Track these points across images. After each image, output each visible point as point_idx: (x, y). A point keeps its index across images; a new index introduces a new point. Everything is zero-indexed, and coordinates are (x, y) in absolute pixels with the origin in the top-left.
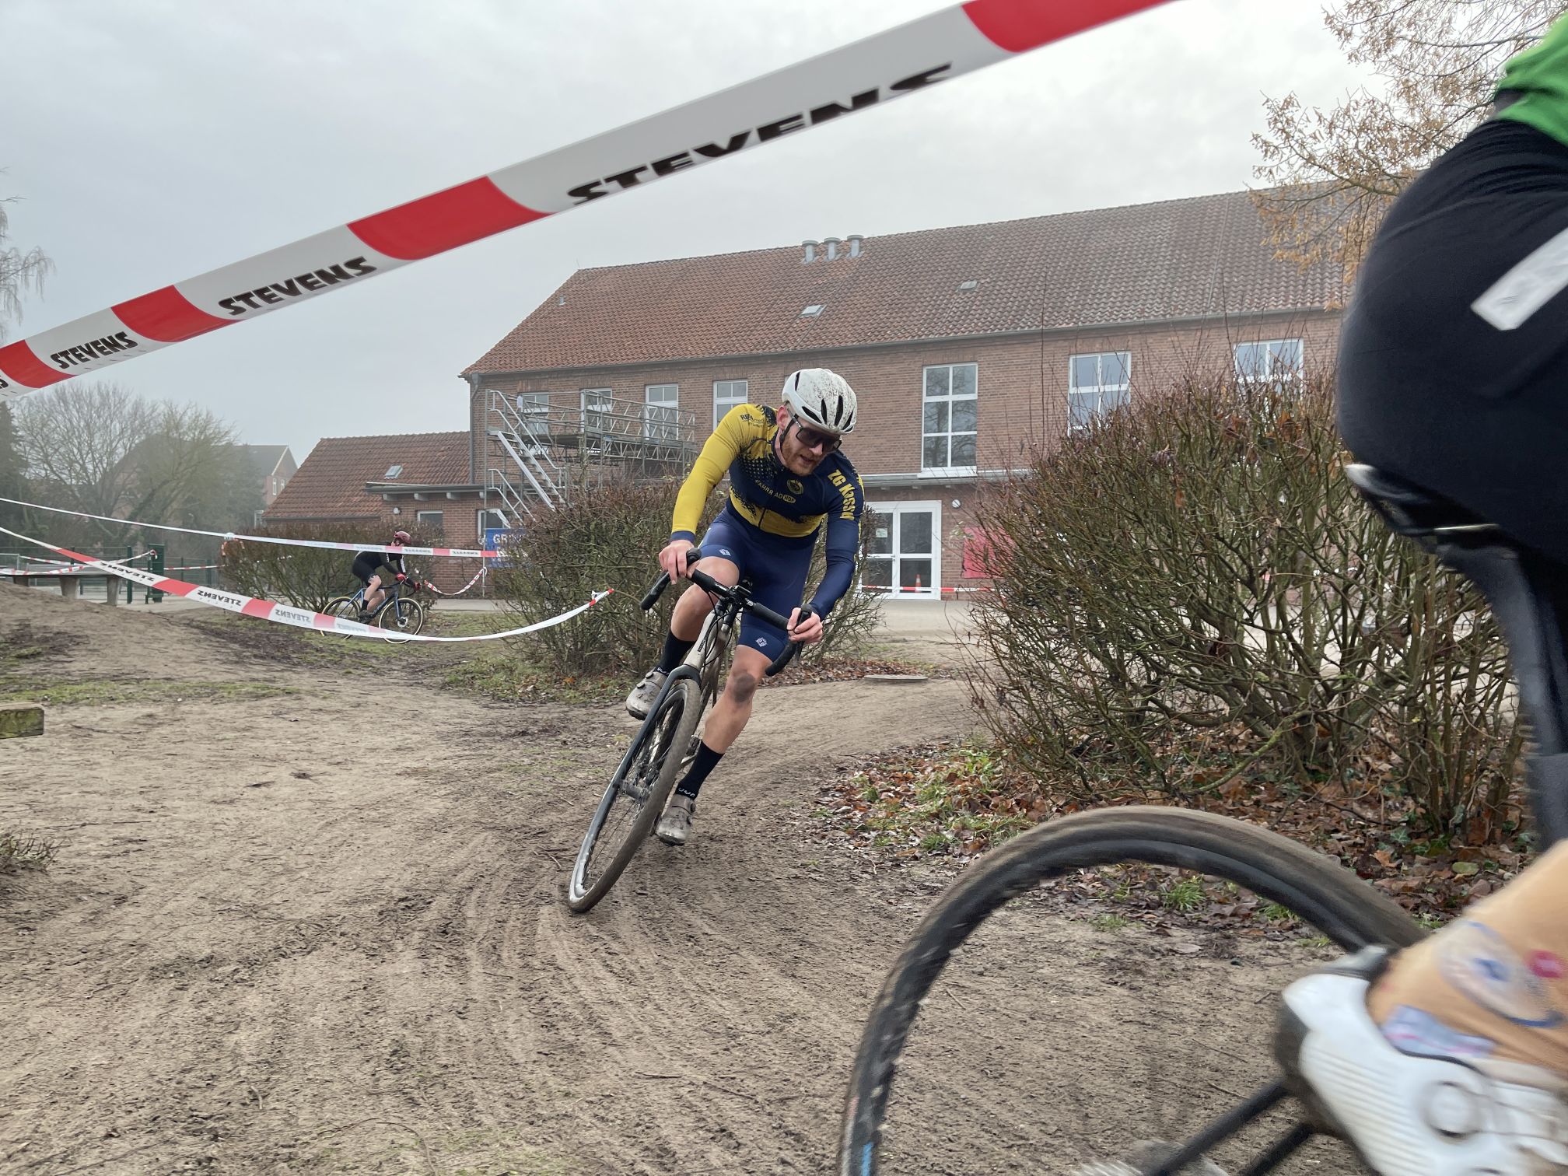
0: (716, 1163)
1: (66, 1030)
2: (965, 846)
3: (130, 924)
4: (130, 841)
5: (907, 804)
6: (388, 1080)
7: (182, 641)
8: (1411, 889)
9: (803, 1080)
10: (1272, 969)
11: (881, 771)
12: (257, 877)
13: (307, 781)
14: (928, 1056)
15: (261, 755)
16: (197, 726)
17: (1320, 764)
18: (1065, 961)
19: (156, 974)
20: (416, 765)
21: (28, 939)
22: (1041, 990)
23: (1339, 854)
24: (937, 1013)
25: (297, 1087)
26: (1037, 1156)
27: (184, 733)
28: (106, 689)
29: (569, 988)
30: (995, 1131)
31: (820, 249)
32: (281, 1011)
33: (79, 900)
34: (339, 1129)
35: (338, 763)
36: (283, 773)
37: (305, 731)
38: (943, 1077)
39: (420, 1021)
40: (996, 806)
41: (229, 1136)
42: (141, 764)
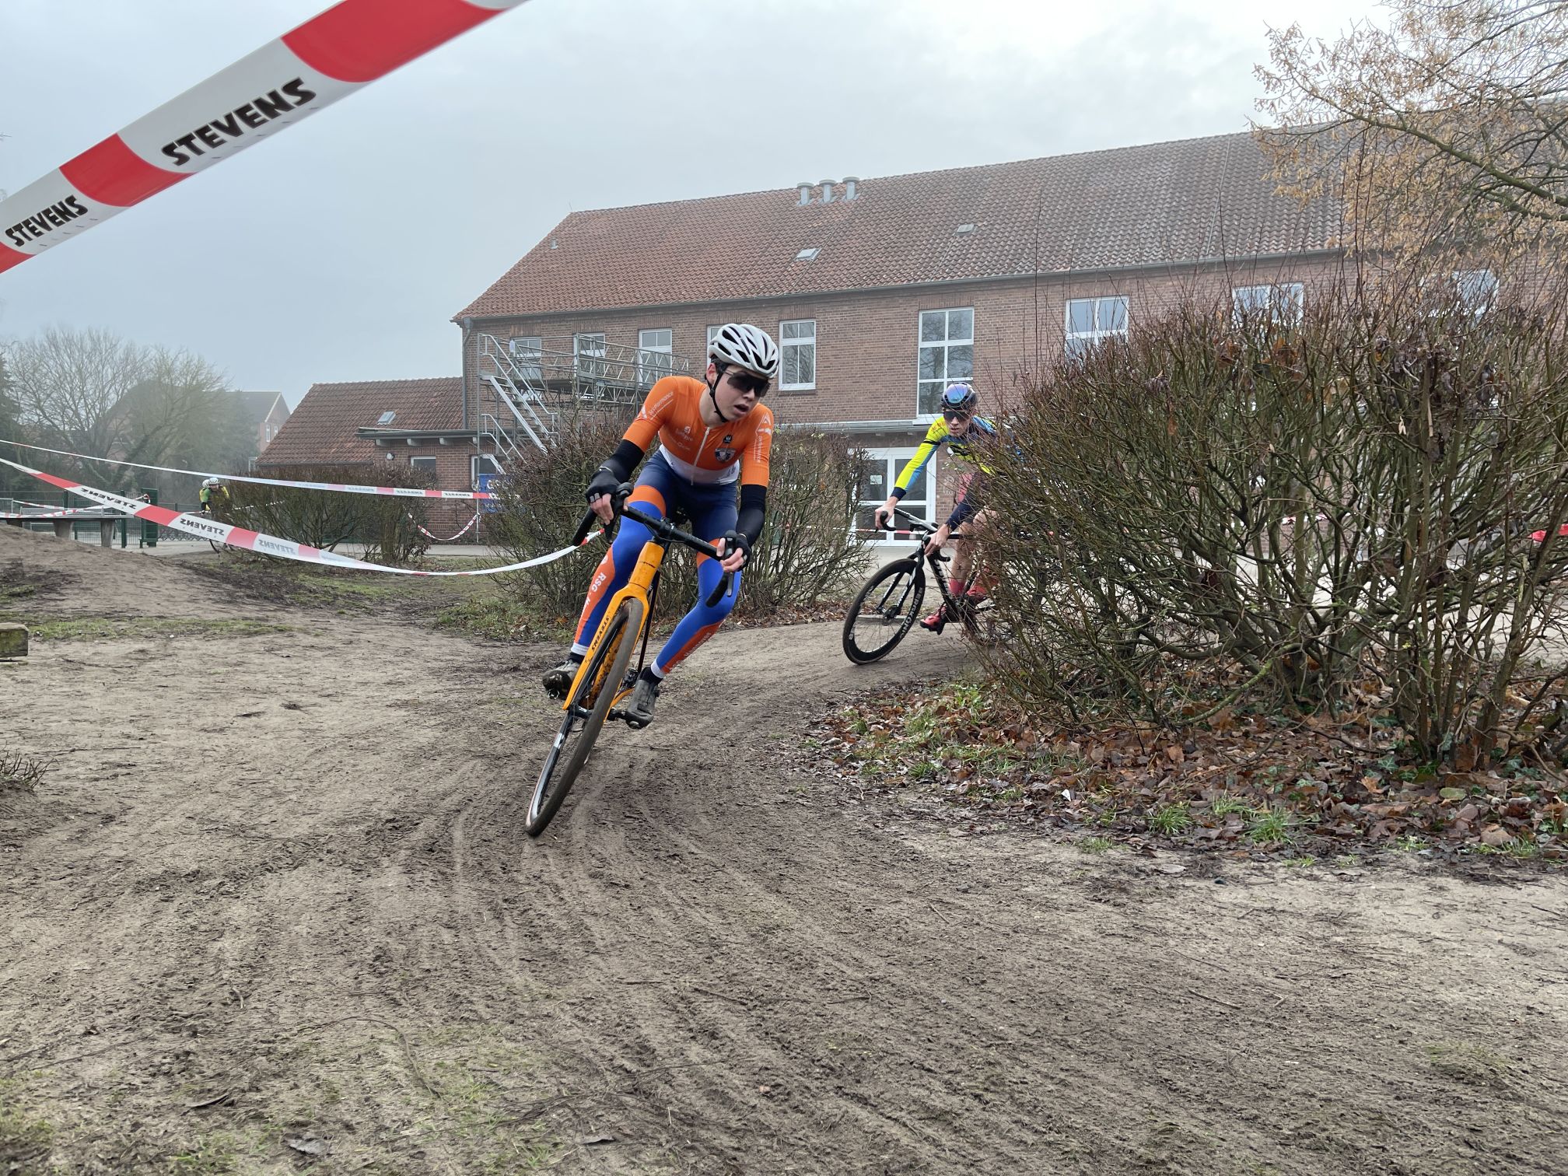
0: (694, 1059)
1: (50, 939)
2: (953, 774)
3: (117, 841)
4: (120, 766)
5: (896, 736)
6: (370, 982)
7: (175, 581)
8: (1397, 813)
9: (785, 987)
10: (1256, 887)
11: (871, 706)
12: (246, 799)
13: (298, 712)
14: (911, 964)
15: (252, 687)
16: (189, 661)
17: (1310, 697)
18: (1050, 880)
19: (141, 888)
20: (407, 697)
21: (14, 855)
22: (1026, 907)
23: (1327, 781)
24: (921, 926)
25: (279, 989)
26: (1015, 1054)
27: (175, 668)
28: (98, 626)
29: (553, 901)
30: (974, 1032)
31: (815, 191)
32: (265, 921)
33: (66, 819)
34: (319, 1026)
35: (329, 696)
36: (274, 704)
37: (297, 667)
38: (924, 984)
39: (405, 930)
40: (984, 737)
41: (208, 1033)
42: (130, 694)
